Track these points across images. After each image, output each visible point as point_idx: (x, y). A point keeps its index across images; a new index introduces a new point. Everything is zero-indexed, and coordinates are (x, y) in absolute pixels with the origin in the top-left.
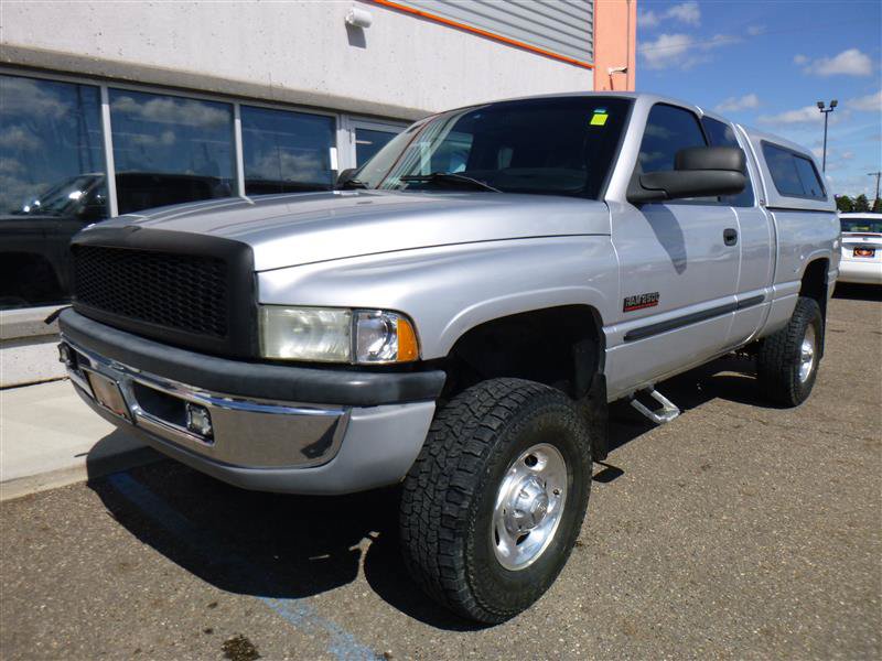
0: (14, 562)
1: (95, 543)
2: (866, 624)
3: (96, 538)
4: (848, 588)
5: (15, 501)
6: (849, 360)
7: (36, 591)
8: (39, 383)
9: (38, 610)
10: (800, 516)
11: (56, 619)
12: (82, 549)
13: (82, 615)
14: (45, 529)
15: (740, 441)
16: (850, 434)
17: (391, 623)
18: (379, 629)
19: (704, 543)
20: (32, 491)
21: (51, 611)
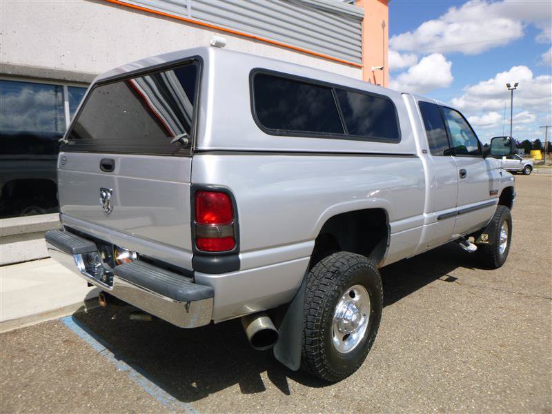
0: (4, 370)
1: (52, 358)
2: (501, 406)
3: (53, 355)
4: (494, 383)
5: (6, 334)
6: (516, 244)
7: (17, 386)
8: (25, 262)
9: (16, 398)
10: (471, 341)
11: (27, 403)
12: (44, 361)
13: (42, 401)
14: (24, 350)
15: (443, 295)
16: (510, 290)
17: (221, 404)
18: (215, 408)
19: (412, 357)
20: (17, 328)
21: (24, 398)
